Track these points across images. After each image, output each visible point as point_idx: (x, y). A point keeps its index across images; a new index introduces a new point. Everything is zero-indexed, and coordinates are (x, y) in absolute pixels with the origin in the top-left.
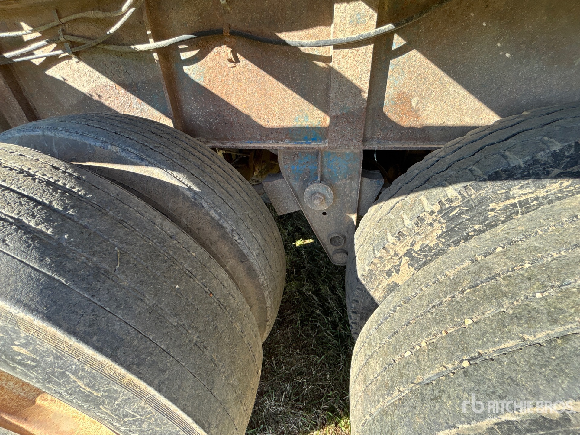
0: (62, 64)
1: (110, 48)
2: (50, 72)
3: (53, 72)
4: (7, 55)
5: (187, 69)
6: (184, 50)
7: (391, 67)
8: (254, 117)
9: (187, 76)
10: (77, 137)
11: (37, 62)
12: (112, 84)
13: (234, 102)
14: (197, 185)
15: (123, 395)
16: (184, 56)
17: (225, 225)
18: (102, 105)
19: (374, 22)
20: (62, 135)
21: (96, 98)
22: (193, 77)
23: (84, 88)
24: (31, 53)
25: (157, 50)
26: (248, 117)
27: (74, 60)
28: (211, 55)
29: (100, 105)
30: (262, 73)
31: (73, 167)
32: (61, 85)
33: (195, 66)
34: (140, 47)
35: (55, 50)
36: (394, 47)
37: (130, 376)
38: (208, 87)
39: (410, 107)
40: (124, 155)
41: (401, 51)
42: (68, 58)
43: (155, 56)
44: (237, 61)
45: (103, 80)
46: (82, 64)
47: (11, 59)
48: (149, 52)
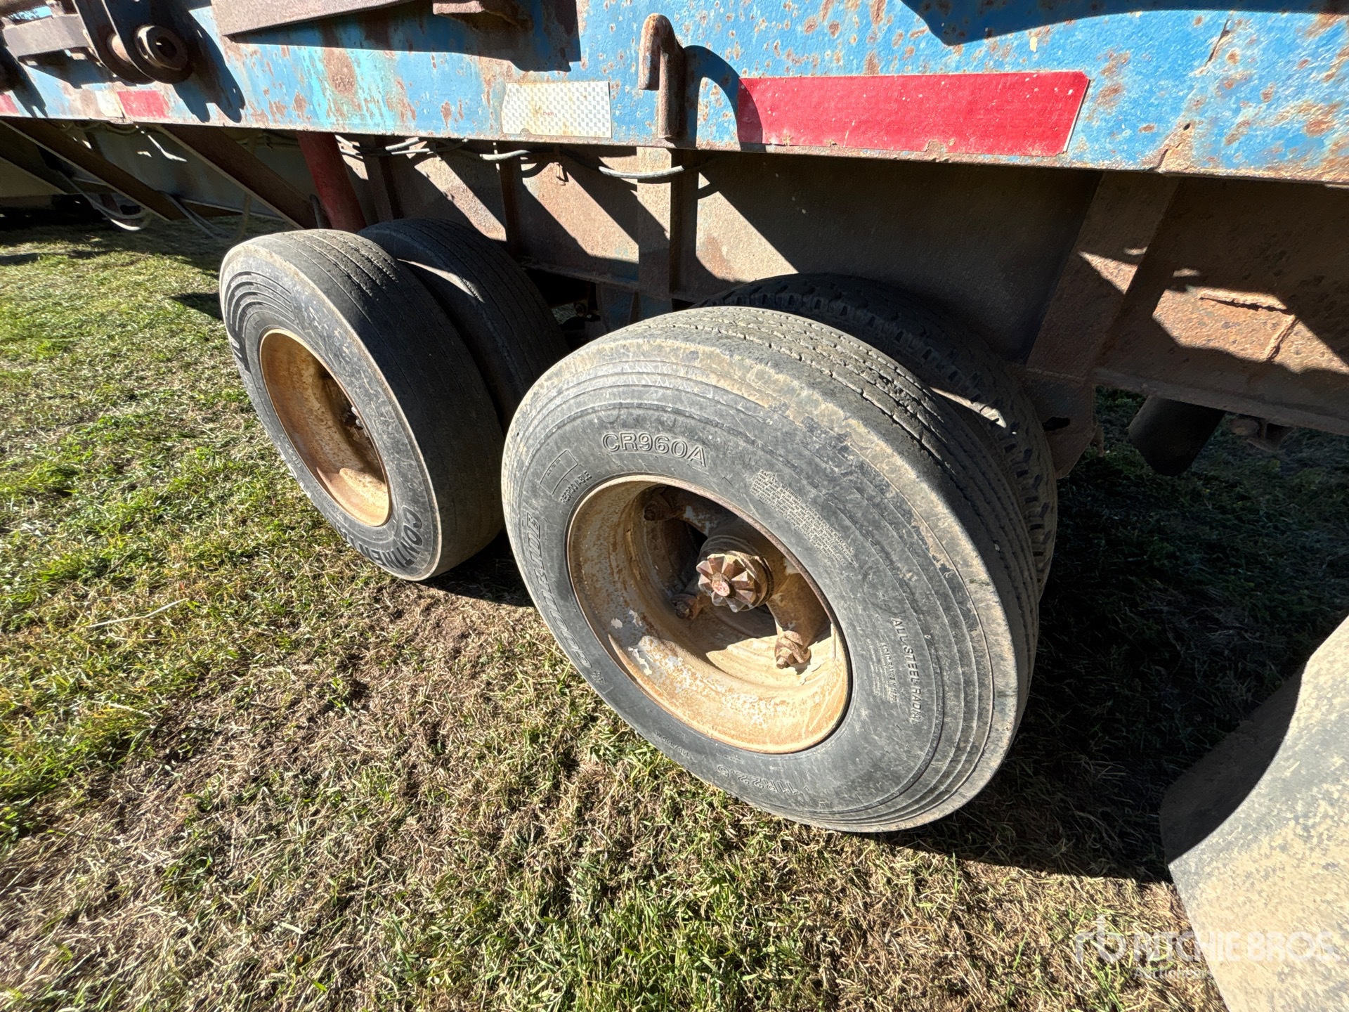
0: (429, 161)
1: (466, 153)
2: (418, 167)
3: (421, 167)
4: (388, 148)
5: (526, 181)
6: (525, 162)
7: (699, 208)
8: (580, 242)
9: (524, 187)
10: (408, 240)
11: (410, 156)
12: (464, 186)
13: (562, 221)
14: (483, 297)
15: (383, 398)
16: (525, 167)
17: (498, 338)
18: (454, 206)
19: (669, 161)
20: (400, 236)
21: (450, 198)
22: (530, 190)
23: (442, 187)
24: (407, 148)
25: (501, 162)
26: (574, 241)
27: (438, 159)
28: (545, 170)
29: (451, 206)
30: (587, 195)
31: (396, 262)
32: (425, 180)
33: (533, 179)
34: (486, 157)
35: (425, 147)
36: (700, 186)
37: (387, 384)
38: (542, 202)
39: (721, 256)
40: (435, 259)
41: (707, 192)
42: (433, 156)
43: (498, 166)
44: (566, 180)
45: (458, 181)
46: (444, 164)
47: (390, 152)
48: (493, 163)
